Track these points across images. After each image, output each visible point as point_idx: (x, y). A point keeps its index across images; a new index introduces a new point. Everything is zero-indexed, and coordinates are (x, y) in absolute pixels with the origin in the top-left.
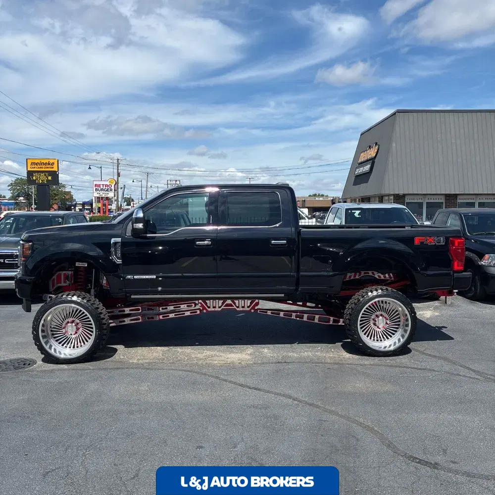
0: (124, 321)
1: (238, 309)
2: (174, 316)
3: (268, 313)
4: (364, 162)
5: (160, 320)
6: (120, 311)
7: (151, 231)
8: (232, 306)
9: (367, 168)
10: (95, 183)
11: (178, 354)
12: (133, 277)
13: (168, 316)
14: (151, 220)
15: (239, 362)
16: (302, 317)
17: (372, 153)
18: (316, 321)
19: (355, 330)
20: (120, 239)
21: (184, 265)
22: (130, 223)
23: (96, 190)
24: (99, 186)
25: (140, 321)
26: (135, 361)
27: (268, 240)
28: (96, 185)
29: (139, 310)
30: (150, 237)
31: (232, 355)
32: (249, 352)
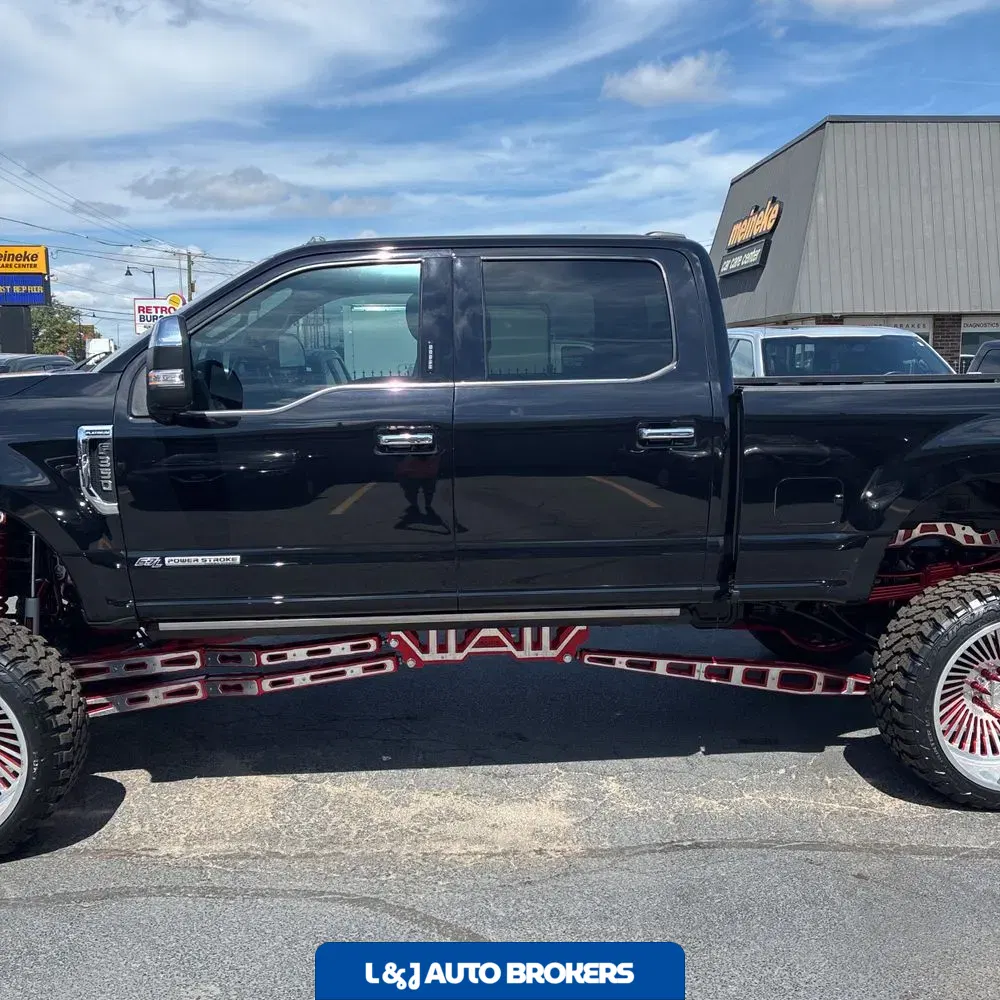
0: (145, 699)
1: (519, 654)
2: (309, 682)
3: (617, 665)
4: (741, 245)
5: (263, 695)
6: (130, 667)
7: (220, 399)
8: (500, 643)
9: (752, 256)
10: (139, 303)
11: (326, 807)
12: (163, 561)
13: (290, 681)
14: (226, 363)
15: (537, 844)
16: (727, 675)
17: (763, 222)
18: (772, 685)
19: (922, 727)
20: (110, 427)
21: (339, 511)
22: (145, 370)
23: (142, 319)
24: (148, 309)
25: (199, 695)
26: (177, 850)
27: (631, 427)
28: (141, 309)
29: (192, 661)
30: (218, 418)
31: (507, 812)
32: (559, 796)
